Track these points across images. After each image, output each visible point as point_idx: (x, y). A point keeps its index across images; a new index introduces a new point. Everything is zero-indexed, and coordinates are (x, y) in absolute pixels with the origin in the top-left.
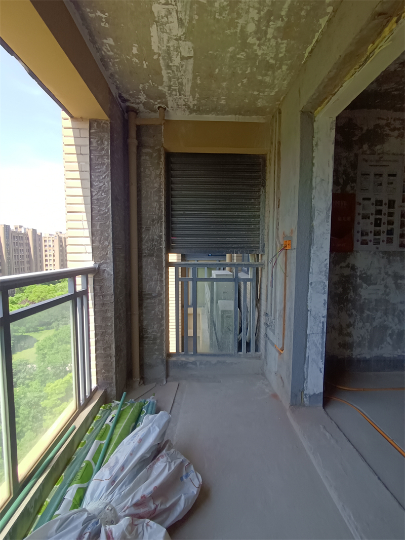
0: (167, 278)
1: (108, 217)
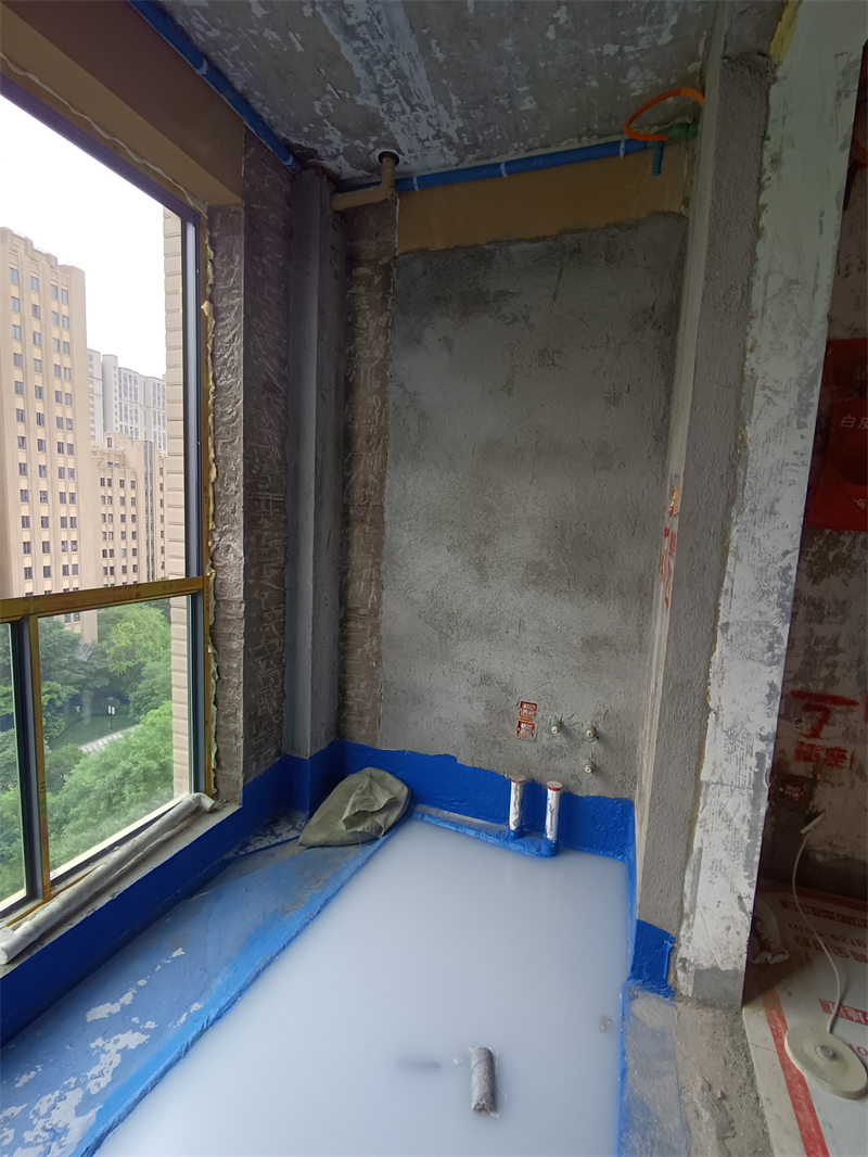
1: (238, 427)
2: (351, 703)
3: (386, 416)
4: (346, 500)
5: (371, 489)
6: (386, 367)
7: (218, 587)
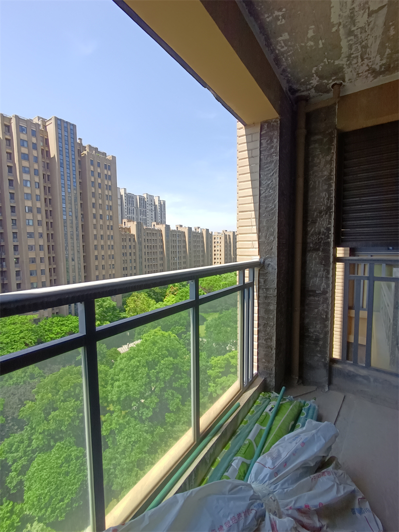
0: (334, 275)
1: (275, 212)
2: (311, 335)
3: (331, 201)
4: (309, 241)
5: (323, 235)
6: (330, 179)
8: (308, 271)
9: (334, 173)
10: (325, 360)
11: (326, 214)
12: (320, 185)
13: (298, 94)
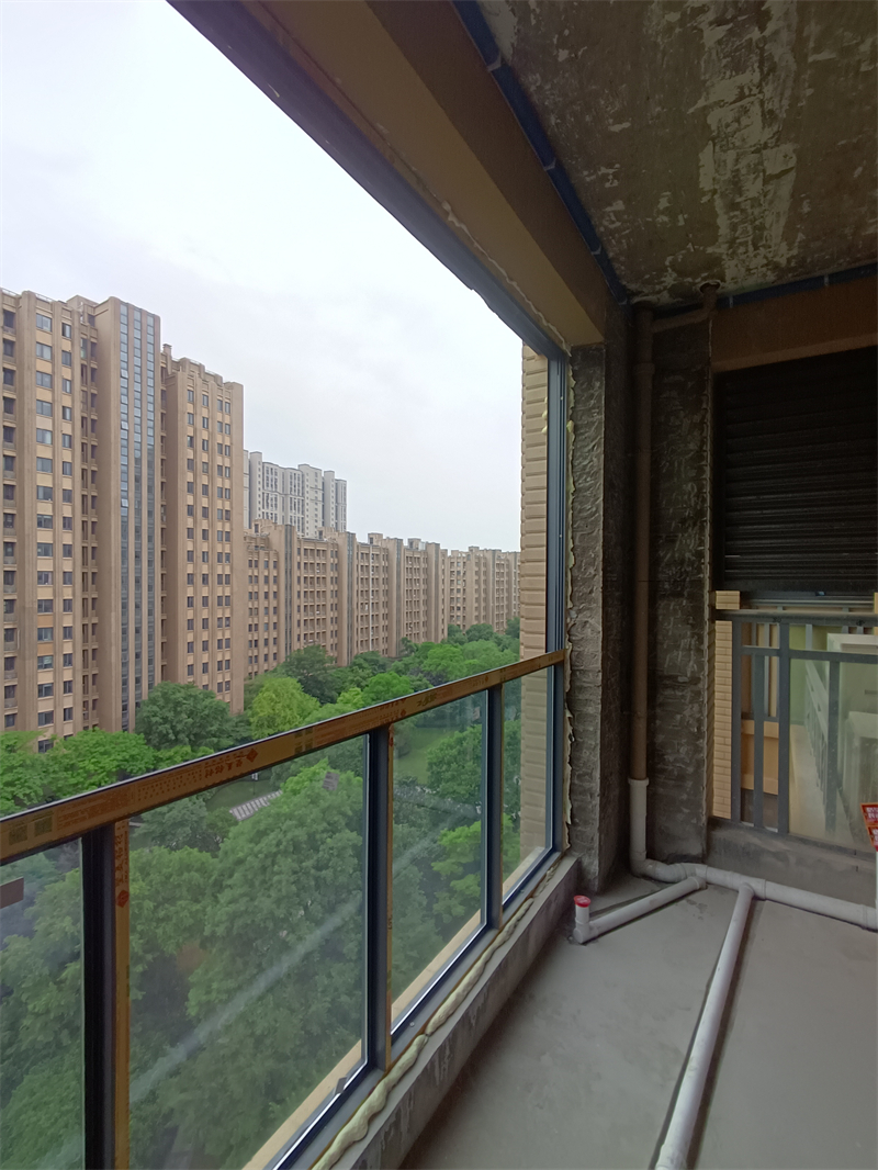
0: (712, 646)
1: (597, 520)
2: (670, 768)
3: (704, 500)
4: (661, 576)
5: (688, 565)
6: (702, 458)
7: (574, 658)
8: (660, 637)
9: (708, 447)
10: (699, 819)
11: (695, 524)
12: (682, 469)
13: (636, 300)
